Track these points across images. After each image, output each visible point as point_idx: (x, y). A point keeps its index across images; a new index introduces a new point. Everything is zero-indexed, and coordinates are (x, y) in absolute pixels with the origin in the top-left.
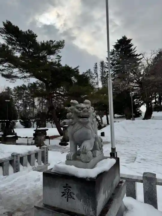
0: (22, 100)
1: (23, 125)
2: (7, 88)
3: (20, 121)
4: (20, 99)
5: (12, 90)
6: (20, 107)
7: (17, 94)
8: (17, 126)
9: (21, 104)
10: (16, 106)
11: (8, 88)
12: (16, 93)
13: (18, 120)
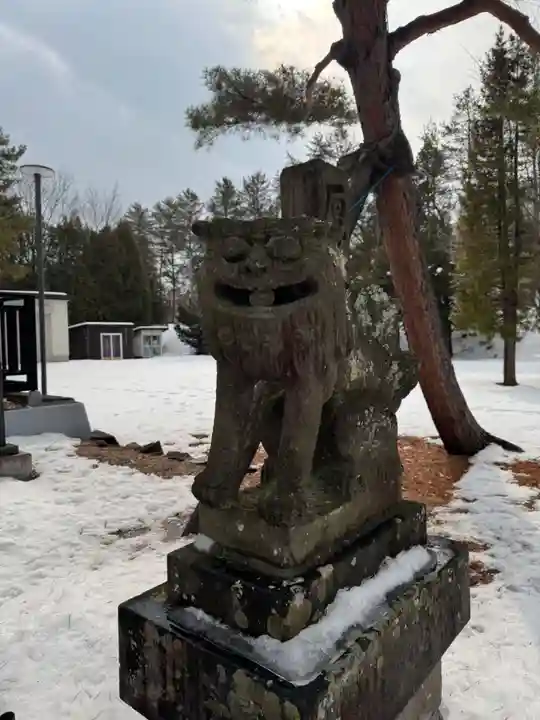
0: (184, 253)
1: (188, 342)
2: (133, 210)
3: (177, 328)
4: (179, 249)
5: (150, 213)
6: (181, 280)
7: (168, 231)
8: (165, 347)
9: (182, 267)
10: (166, 274)
11: (138, 208)
12: (165, 227)
13: (171, 327)
